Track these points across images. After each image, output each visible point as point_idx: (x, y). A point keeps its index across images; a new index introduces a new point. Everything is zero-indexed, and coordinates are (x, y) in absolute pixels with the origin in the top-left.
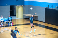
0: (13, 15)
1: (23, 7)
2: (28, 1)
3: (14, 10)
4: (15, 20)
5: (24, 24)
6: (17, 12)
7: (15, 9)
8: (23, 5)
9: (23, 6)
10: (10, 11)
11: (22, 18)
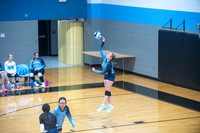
0: (50, 55)
1: (83, 27)
2: (102, 5)
3: (52, 36)
4: (57, 69)
5: (85, 86)
6: (64, 43)
7: (55, 32)
8: (83, 20)
9: (83, 23)
10: (39, 39)
11: (80, 63)
